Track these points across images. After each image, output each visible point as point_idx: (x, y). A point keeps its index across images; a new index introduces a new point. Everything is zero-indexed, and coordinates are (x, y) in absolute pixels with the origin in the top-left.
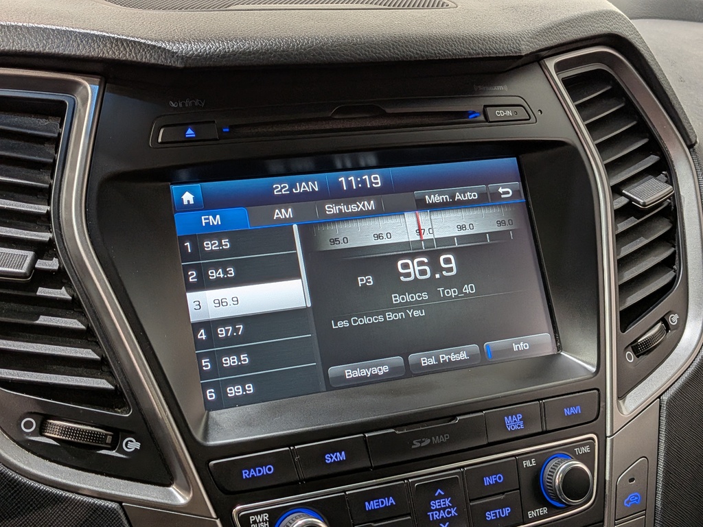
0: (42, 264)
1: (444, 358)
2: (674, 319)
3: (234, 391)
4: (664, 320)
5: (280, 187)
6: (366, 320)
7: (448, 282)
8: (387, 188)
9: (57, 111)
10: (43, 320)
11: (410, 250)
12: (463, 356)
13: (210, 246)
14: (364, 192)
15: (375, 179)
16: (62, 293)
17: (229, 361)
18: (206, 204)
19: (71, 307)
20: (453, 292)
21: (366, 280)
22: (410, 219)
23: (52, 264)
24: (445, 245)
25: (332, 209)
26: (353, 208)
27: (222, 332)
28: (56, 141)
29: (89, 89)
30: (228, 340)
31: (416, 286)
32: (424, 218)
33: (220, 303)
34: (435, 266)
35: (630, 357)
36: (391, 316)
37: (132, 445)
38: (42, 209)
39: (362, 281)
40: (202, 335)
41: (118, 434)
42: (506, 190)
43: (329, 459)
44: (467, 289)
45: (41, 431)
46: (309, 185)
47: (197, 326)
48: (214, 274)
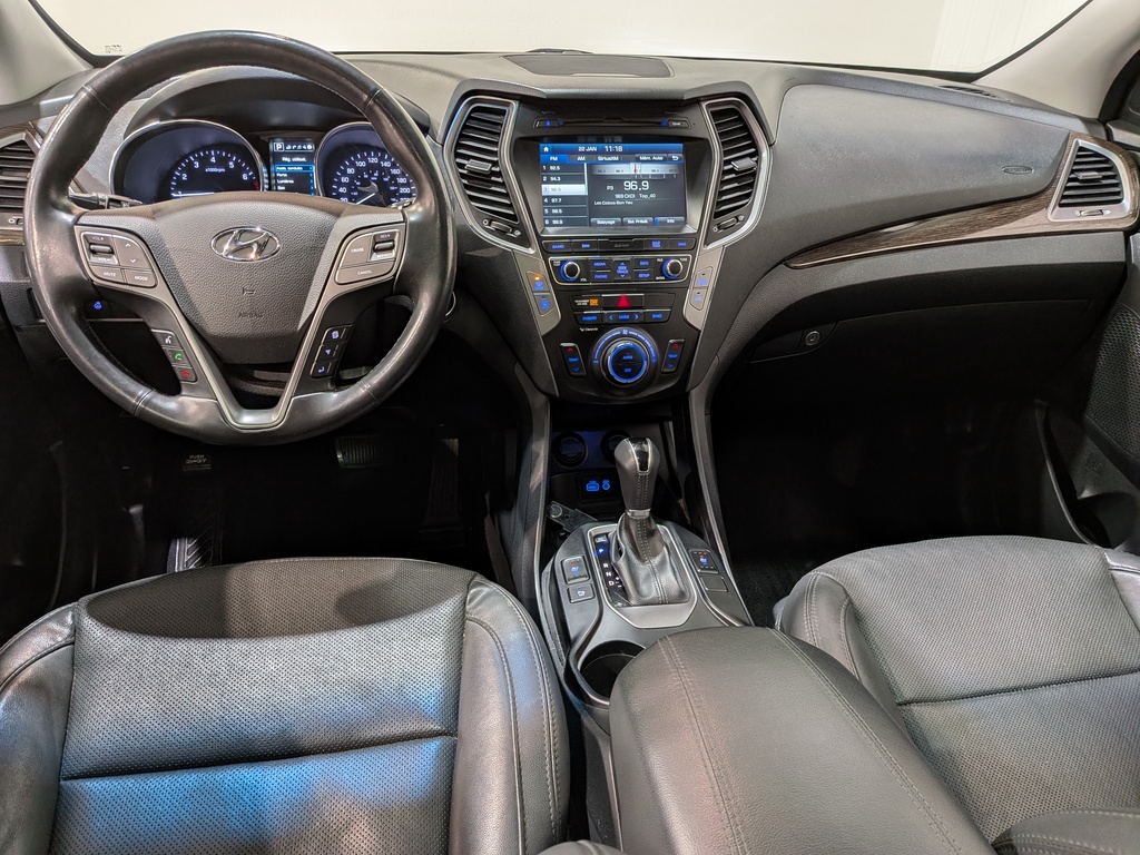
0: (493, 169)
1: (637, 221)
2: (741, 218)
3: (555, 222)
4: (736, 217)
5: (581, 149)
6: (608, 203)
7: (644, 192)
8: (625, 152)
9: (503, 113)
10: (493, 188)
11: (630, 178)
12: (646, 221)
13: (552, 168)
14: (614, 153)
15: (620, 148)
16: (500, 180)
17: (555, 211)
18: (553, 152)
19: (502, 185)
20: (646, 196)
21: (610, 188)
22: (632, 165)
23: (498, 169)
24: (645, 177)
25: (600, 158)
26: (609, 159)
27: (553, 200)
28: (501, 125)
29: (515, 104)
30: (555, 204)
31: (631, 192)
32: (638, 165)
33: (554, 190)
34: (640, 186)
35: (715, 229)
36: (618, 203)
37: (518, 233)
38: (495, 149)
39: (608, 188)
40: (546, 200)
41: (514, 228)
42: (675, 157)
43: (583, 246)
44: (652, 196)
45: (489, 225)
46: (593, 148)
47: (544, 197)
48: (552, 179)
